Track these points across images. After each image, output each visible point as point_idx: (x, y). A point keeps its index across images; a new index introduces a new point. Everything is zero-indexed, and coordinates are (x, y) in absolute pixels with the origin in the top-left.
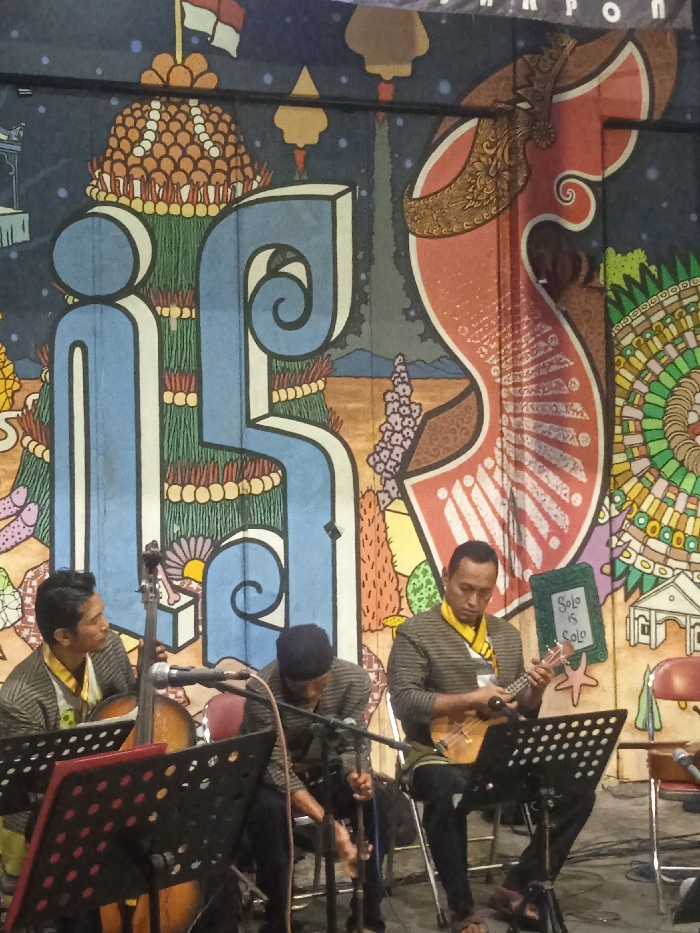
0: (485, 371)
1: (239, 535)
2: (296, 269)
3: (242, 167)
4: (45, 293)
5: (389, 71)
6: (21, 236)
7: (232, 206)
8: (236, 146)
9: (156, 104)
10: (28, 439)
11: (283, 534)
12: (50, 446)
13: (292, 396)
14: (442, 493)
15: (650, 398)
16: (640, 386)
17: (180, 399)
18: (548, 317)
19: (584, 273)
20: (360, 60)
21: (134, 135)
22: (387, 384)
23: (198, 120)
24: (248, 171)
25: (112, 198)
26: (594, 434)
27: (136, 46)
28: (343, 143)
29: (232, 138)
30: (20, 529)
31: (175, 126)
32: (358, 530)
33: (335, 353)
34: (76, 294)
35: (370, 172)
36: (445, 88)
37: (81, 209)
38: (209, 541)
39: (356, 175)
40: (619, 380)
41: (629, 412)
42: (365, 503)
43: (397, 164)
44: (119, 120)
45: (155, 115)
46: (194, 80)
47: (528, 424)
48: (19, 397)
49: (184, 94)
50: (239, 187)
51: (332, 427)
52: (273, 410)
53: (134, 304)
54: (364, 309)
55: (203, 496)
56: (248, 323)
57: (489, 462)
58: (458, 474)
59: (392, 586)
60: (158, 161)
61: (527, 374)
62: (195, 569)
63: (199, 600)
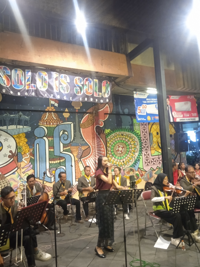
0: (91, 144)
1: (59, 167)
2: (66, 133)
3: (59, 120)
4: (33, 137)
5: (77, 108)
6: (30, 130)
7: (57, 125)
8: (58, 118)
9: (47, 113)
10: (31, 156)
11: (65, 167)
12: (34, 157)
13: (66, 149)
14: (86, 160)
15: (112, 147)
16: (110, 146)
17: (51, 150)
18: (98, 138)
19: (102, 132)
20: (73, 107)
21: (45, 117)
22: (78, 147)
23: (53, 115)
24: (60, 121)
25: (42, 125)
26: (105, 152)
27: (45, 106)
28: (72, 117)
29: (57, 117)
30: (30, 168)
31: (50, 116)
32: (75, 166)
33: (71, 143)
34: (37, 137)
35: (75, 120)
36: (84, 110)
37: (38, 126)
38: (55, 168)
39: (74, 121)
40: (108, 145)
41: (109, 149)
42: (76, 162)
43: (79, 120)
44: (43, 115)
45: (47, 114)
46: (52, 110)
47: (96, 151)
48: (30, 151)
49: (51, 112)
50: (59, 123)
51: (71, 152)
52: (64, 151)
53: (45, 138)
54: (75, 138)
55: (54, 162)
56: (60, 140)
57: (92, 156)
58: (88, 158)
59: (79, 173)
60: (48, 120)
61: (96, 145)
62: (54, 172)
63: (54, 176)
